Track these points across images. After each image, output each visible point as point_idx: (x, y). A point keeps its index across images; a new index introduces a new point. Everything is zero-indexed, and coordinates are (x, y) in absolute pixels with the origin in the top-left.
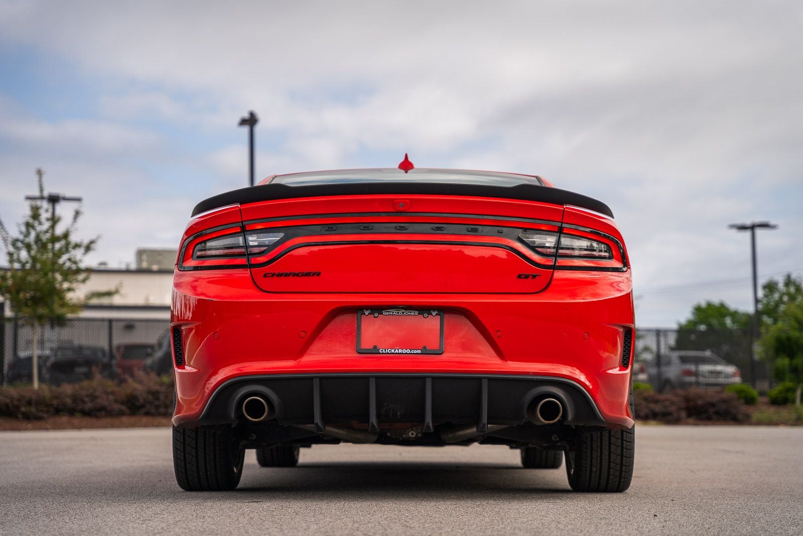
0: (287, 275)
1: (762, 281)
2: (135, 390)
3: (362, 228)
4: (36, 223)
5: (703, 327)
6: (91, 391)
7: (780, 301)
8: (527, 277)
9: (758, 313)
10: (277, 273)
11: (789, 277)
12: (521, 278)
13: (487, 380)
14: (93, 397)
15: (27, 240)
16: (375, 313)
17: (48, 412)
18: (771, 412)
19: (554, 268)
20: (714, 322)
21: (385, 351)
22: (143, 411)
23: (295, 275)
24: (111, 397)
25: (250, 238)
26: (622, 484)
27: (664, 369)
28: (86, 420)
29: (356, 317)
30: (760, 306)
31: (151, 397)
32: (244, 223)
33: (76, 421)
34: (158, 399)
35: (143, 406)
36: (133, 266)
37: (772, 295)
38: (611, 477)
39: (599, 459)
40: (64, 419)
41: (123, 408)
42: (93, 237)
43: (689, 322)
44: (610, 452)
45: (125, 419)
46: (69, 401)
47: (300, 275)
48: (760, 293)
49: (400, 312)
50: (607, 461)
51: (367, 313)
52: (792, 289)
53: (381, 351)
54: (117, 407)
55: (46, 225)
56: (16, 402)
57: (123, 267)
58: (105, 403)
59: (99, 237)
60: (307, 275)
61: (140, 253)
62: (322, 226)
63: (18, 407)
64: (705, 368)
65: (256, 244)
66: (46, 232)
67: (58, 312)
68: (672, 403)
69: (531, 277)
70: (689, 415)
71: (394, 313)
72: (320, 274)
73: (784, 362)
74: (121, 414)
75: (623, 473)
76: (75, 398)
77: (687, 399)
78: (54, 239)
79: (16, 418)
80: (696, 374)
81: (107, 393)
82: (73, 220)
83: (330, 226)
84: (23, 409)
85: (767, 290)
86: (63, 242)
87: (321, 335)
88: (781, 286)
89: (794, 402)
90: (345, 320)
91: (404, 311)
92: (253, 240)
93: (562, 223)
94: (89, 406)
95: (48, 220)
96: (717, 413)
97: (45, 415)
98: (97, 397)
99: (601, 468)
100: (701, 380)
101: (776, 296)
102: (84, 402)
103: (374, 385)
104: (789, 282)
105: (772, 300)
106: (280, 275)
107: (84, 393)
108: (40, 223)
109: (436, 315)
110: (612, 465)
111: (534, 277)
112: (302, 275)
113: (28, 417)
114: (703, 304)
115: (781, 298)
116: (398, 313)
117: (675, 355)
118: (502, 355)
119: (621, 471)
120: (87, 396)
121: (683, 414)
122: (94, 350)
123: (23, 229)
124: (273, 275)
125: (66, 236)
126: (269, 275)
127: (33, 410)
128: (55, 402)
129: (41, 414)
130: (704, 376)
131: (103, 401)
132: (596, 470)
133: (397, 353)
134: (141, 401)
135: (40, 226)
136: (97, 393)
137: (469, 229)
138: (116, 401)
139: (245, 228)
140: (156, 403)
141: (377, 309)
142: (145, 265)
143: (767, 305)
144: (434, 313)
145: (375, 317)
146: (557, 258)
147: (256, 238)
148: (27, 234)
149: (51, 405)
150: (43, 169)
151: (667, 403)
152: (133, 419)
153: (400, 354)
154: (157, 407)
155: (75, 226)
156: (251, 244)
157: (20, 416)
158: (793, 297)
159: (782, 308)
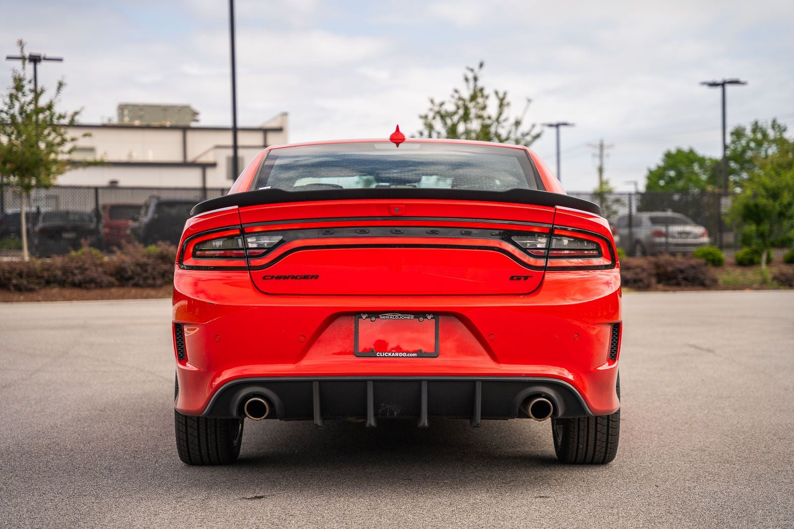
0: (285, 278)
1: (730, 129)
2: (124, 262)
3: (358, 231)
4: (20, 95)
5: (672, 173)
6: (80, 263)
7: (748, 147)
8: (519, 279)
9: (726, 159)
10: (276, 276)
11: (756, 123)
12: (513, 279)
13: (481, 382)
14: (83, 269)
15: (12, 111)
16: (372, 317)
17: (39, 284)
18: (737, 274)
19: (545, 269)
20: (683, 168)
21: (382, 355)
22: (131, 282)
23: (293, 277)
24: (100, 269)
25: (249, 240)
26: (607, 458)
27: (634, 230)
28: (77, 292)
29: (353, 320)
30: (728, 153)
31: (139, 270)
32: (243, 226)
33: (67, 292)
34: (146, 271)
35: (131, 278)
36: (115, 121)
37: (739, 141)
38: (597, 453)
39: (586, 437)
40: (55, 290)
41: (113, 279)
42: (77, 109)
43: (659, 167)
44: (596, 431)
45: (114, 290)
46: (59, 273)
47: (299, 277)
48: (729, 139)
49: (396, 316)
50: (593, 439)
51: (364, 317)
52: (759, 136)
53: (378, 354)
54: (106, 279)
55: (30, 97)
56: (7, 275)
57: (105, 121)
58: (95, 275)
59: (82, 108)
60: (305, 277)
61: (122, 108)
62: (319, 230)
63: (9, 279)
64: (675, 229)
65: (255, 246)
66: (30, 103)
67: (45, 183)
68: (643, 270)
69: (523, 278)
70: (659, 282)
71: (391, 317)
72: (318, 276)
73: (751, 228)
74: (111, 285)
75: (609, 449)
76: (65, 270)
77: (657, 266)
78: (38, 111)
79: (9, 290)
80: (666, 235)
81: (96, 265)
82: (56, 92)
83: (327, 230)
84: (14, 281)
85: (735, 136)
86: (47, 113)
87: (320, 338)
88: (748, 132)
89: (759, 263)
90: (343, 323)
91: (400, 315)
92: (252, 242)
93: (553, 225)
94: (78, 278)
95: (31, 91)
96: (685, 279)
97: (37, 287)
98: (86, 269)
99: (587, 445)
100: (671, 240)
101: (743, 142)
102: (74, 274)
103: (372, 388)
104: (756, 128)
105: (739, 146)
106: (278, 278)
107: (74, 265)
108: (24, 95)
109: (432, 318)
110: (598, 443)
111: (526, 278)
112: (301, 278)
113: (19, 289)
114: (673, 150)
115: (748, 144)
116: (395, 317)
117: (645, 216)
118: (496, 358)
119: (607, 448)
120: (77, 268)
121: (653, 280)
122: (81, 215)
123: (7, 100)
124: (272, 277)
125: (50, 107)
126: (268, 278)
127: (24, 282)
128: (46, 274)
129: (32, 286)
130: (673, 237)
131: (93, 273)
132: (583, 447)
133: (393, 357)
134: (130, 273)
135: (25, 97)
136: (87, 266)
137: (463, 232)
138: (105, 273)
139: (245, 231)
140: (144, 275)
141: (374, 313)
142: (126, 120)
143: (735, 150)
144: (429, 317)
145: (371, 321)
146: (548, 259)
147: (255, 240)
148: (11, 106)
149: (42, 277)
150: (24, 41)
151: (638, 270)
152: (122, 291)
153: (397, 357)
154: (145, 279)
155: (59, 97)
156: (250, 246)
157: (12, 288)
158: (759, 144)
159: (749, 154)
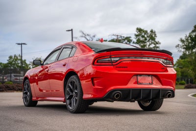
13: (161, 90)
37: (11, 59)
87: (130, 80)
90: (135, 77)
92: (113, 59)
103: (142, 91)
104: (15, 56)
109: (151, 76)
126: (117, 67)
133: (145, 84)
139: (111, 57)
145: (140, 77)
158: (16, 60)
159: (13, 62)
